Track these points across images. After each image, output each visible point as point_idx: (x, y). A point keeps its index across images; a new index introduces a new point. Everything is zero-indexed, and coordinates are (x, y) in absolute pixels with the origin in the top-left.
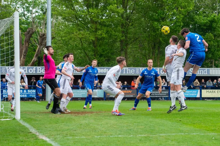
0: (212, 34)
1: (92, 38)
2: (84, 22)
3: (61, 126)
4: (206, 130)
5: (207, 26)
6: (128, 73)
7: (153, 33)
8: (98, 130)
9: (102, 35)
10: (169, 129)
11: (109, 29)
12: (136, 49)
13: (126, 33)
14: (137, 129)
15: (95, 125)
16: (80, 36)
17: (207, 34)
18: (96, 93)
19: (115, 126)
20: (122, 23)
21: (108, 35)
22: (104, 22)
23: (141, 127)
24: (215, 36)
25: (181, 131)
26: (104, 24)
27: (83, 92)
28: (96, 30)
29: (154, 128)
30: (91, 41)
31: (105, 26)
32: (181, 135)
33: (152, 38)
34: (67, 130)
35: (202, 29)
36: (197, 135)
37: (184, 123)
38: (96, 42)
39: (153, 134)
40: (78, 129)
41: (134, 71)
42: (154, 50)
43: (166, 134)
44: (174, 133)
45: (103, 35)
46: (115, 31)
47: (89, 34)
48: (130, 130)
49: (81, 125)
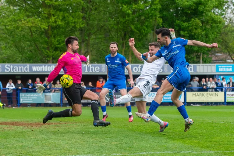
0: (199, 19)
1: (45, 27)
2: (34, 5)
3: (13, 142)
4: (199, 146)
5: (192, 9)
6: (91, 71)
7: (122, 20)
8: (60, 147)
9: (57, 23)
10: (151, 146)
11: (66, 14)
12: (100, 40)
13: (87, 20)
14: (110, 145)
15: (56, 141)
16: (30, 24)
17: (193, 19)
18: (51, 98)
19: (81, 142)
20: (83, 7)
21: (65, 22)
22: (59, 5)
23: (115, 143)
24: (203, 22)
25: (167, 149)
26: (59, 8)
27: (34, 97)
28: (49, 16)
29: (132, 144)
30: (43, 30)
31: (60, 10)
32: (168, 153)
33: (121, 26)
34: (21, 148)
35: (186, 13)
36: (188, 153)
37: (170, 138)
38: (50, 32)
39: (132, 153)
40: (34, 146)
41: (99, 69)
42: (124, 42)
43: (148, 153)
44: (158, 151)
45: (59, 22)
46: (73, 17)
47: (41, 21)
48: (102, 147)
49: (38, 140)
